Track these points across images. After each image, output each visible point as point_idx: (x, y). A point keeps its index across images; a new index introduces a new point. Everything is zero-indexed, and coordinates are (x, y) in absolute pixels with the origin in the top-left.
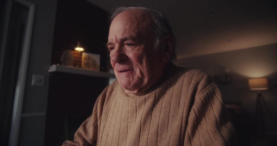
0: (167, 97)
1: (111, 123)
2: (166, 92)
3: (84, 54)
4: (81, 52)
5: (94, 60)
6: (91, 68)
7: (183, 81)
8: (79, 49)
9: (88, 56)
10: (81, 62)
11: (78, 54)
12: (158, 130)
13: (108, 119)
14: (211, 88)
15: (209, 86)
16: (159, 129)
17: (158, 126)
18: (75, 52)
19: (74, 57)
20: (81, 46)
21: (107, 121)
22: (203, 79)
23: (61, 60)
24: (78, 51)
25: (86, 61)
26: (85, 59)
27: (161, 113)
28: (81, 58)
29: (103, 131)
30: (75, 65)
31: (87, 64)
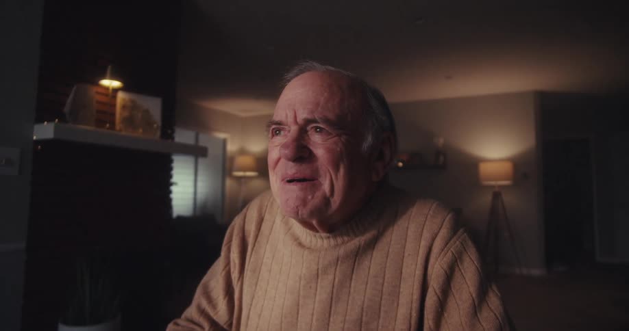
0: (377, 255)
1: (266, 291)
2: (376, 247)
3: (121, 96)
4: (116, 90)
5: (147, 111)
6: (141, 131)
7: (407, 228)
8: (110, 83)
9: (132, 101)
10: (113, 114)
11: (107, 95)
12: (362, 315)
13: (259, 283)
14: (458, 242)
15: (455, 238)
16: (364, 314)
17: (362, 308)
18: (99, 90)
19: (98, 102)
20: (113, 77)
21: (258, 287)
22: (444, 226)
23: (67, 109)
24: (107, 88)
25: (126, 114)
26: (124, 107)
27: (368, 285)
28: (114, 105)
29: (251, 305)
30: (100, 123)
31: (129, 121)
